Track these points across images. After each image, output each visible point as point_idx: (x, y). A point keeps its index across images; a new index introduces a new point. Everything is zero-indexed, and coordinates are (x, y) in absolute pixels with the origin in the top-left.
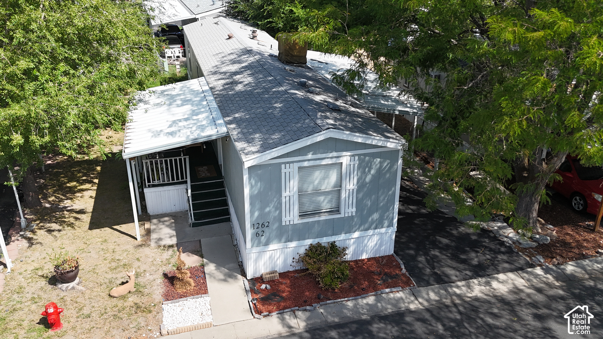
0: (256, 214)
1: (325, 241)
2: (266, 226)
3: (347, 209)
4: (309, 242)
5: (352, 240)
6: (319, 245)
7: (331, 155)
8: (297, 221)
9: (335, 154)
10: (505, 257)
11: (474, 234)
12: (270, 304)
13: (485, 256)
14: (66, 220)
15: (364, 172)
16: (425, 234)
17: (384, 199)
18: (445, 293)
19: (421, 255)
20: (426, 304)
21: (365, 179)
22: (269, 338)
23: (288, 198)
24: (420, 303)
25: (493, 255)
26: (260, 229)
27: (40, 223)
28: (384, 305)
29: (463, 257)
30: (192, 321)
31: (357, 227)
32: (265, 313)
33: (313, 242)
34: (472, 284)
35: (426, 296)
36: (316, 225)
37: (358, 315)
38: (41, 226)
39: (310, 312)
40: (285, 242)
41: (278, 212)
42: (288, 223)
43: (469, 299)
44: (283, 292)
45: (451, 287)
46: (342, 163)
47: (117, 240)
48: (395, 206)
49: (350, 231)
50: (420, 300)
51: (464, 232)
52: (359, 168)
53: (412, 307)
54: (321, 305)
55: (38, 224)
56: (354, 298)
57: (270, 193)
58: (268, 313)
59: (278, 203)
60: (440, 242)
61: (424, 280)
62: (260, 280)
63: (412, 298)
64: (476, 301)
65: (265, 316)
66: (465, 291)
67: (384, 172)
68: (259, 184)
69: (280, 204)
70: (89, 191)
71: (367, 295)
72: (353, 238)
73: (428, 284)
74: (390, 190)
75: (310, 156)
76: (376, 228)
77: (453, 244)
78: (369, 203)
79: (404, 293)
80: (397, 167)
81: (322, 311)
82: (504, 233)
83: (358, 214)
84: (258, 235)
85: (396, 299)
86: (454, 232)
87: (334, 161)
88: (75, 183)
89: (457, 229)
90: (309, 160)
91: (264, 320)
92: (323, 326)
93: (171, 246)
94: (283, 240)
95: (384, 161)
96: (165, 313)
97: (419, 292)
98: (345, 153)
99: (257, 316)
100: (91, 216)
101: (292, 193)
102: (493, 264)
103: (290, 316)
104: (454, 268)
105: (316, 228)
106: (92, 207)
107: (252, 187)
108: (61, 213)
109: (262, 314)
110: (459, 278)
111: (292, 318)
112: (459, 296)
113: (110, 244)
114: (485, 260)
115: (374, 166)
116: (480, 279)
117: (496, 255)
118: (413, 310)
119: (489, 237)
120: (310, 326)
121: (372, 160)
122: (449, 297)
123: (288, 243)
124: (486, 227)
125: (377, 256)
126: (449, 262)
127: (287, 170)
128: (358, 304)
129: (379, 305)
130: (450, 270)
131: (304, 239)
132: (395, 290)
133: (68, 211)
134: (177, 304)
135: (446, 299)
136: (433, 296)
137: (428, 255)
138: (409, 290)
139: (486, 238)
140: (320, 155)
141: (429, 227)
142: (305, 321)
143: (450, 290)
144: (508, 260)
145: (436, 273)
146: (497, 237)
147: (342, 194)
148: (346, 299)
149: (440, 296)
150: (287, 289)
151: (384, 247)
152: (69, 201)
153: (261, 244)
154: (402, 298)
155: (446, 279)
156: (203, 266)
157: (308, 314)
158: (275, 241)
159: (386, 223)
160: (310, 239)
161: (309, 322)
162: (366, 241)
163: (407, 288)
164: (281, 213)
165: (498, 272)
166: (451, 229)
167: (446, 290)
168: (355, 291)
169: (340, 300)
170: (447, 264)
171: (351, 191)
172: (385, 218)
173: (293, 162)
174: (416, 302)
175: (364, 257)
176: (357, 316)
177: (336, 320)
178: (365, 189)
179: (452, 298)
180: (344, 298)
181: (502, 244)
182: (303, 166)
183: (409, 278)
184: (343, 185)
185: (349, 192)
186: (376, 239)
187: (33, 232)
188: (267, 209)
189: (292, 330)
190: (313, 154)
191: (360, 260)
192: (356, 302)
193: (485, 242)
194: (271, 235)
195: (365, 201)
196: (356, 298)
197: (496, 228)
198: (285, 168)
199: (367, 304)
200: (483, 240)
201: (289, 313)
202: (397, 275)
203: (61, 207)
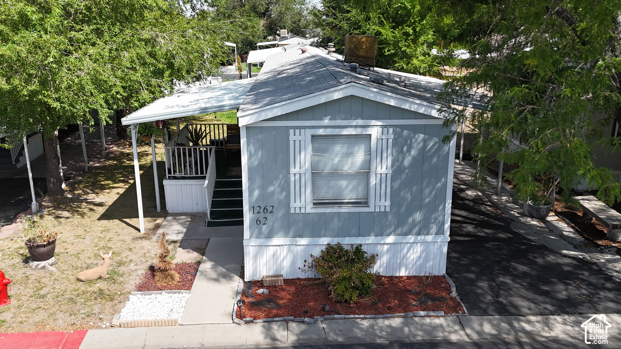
0: (256, 193)
1: (347, 242)
2: (269, 211)
3: (378, 200)
4: (325, 241)
5: (386, 247)
6: (339, 246)
7: (354, 123)
8: (310, 209)
9: (360, 122)
10: (611, 295)
11: (567, 265)
12: (260, 310)
13: (579, 290)
14: (80, 210)
15: (401, 152)
16: (497, 259)
17: (430, 193)
18: (509, 327)
19: (483, 281)
20: (475, 337)
21: (402, 162)
22: (242, 347)
23: (297, 177)
24: (468, 335)
25: (592, 291)
26: (262, 215)
27: (53, 210)
28: (413, 330)
29: (545, 288)
30: (156, 316)
31: (393, 228)
32: (248, 319)
33: (333, 241)
34: (552, 322)
35: (478, 328)
36: (336, 219)
37: (372, 337)
38: (52, 213)
39: (308, 325)
40: (294, 237)
41: (284, 194)
42: (298, 211)
43: (543, 339)
44: (282, 299)
45: (519, 321)
46: (370, 135)
47: (119, 231)
48: (447, 205)
49: (381, 234)
50: (469, 331)
51: (553, 262)
52: (394, 145)
53: (454, 338)
54: (325, 319)
55: (49, 211)
56: (373, 316)
57: (274, 167)
58: (252, 319)
59: (285, 182)
60: (515, 269)
61: (480, 307)
62: (259, 284)
63: (457, 327)
64: (555, 342)
65: (247, 322)
66: (540, 329)
67: (429, 154)
68: (260, 153)
69: (288, 183)
70: (119, 189)
71: (392, 315)
72: (387, 244)
73: (484, 313)
74: (438, 180)
75: (326, 122)
76: (418, 234)
77: (534, 273)
78: (409, 197)
79: (446, 319)
80: (449, 150)
81: (324, 326)
82: (615, 267)
83: (394, 210)
84: (258, 222)
85: (433, 325)
86: (540, 261)
87: (359, 131)
88: (109, 182)
89: (544, 258)
90: (326, 127)
91: (244, 327)
92: (320, 344)
93: (175, 242)
94: (291, 233)
95: (430, 139)
96: (128, 304)
97: (470, 321)
98: (374, 122)
99: (237, 320)
100: (107, 209)
101: (302, 171)
102: (589, 302)
103: (279, 327)
104: (528, 300)
105: (336, 223)
106: (113, 202)
107: (250, 156)
108: (79, 204)
109: (244, 319)
110: (533, 312)
111: (281, 329)
112: (528, 334)
113: (110, 233)
114: (579, 295)
115: (415, 145)
116: (566, 317)
117: (597, 291)
118: (455, 341)
119: (590, 270)
120: (301, 342)
121: (413, 135)
122: (513, 333)
123: (297, 239)
124: (589, 258)
125: (422, 275)
126: (523, 292)
127: (297, 138)
128: (377, 324)
129: (406, 329)
130: (523, 301)
131: (319, 236)
132: (435, 314)
133: (86, 203)
134: (147, 297)
135: (509, 334)
136: (488, 328)
137: (494, 281)
138: (455, 317)
139: (586, 271)
140: (340, 121)
141: (505, 252)
142: (297, 335)
143: (516, 324)
144: (614, 299)
145: (501, 303)
146: (603, 271)
147: (371, 180)
148: (362, 316)
149: (499, 329)
150: (288, 296)
151: (431, 263)
152: (94, 195)
153: (262, 236)
154: (441, 326)
155: (513, 310)
156: (199, 263)
157: (303, 327)
158: (281, 233)
159: (434, 229)
160: (327, 237)
161: (301, 337)
162: (405, 251)
163: (453, 315)
164: (288, 195)
165: (597, 312)
166: (535, 257)
167: (511, 324)
168: (376, 309)
169: (352, 316)
170: (519, 294)
171: (384, 176)
172: (433, 221)
173: (305, 128)
174: (462, 333)
175: (403, 273)
176: (371, 339)
177: (340, 339)
178: (403, 176)
179: (517, 334)
180: (359, 315)
181: (609, 278)
182: (317, 134)
183: (459, 303)
184: (373, 167)
185: (381, 178)
186: (419, 250)
187: (42, 217)
188: (271, 189)
189: (277, 342)
190: (330, 119)
191: (396, 277)
192: (374, 322)
193: (583, 274)
194: (276, 225)
195: (402, 194)
196: (376, 316)
197: (603, 261)
198: (295, 135)
199: (390, 326)
200: (579, 272)
201: (279, 323)
202: (442, 297)
203: (83, 199)
